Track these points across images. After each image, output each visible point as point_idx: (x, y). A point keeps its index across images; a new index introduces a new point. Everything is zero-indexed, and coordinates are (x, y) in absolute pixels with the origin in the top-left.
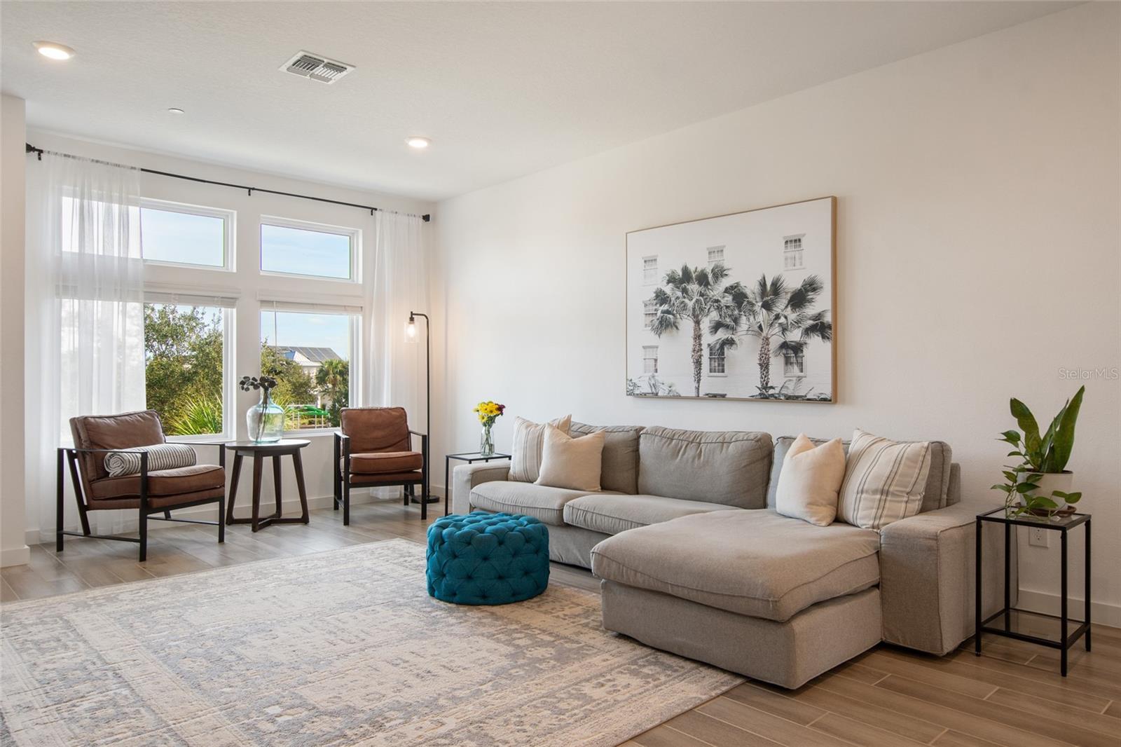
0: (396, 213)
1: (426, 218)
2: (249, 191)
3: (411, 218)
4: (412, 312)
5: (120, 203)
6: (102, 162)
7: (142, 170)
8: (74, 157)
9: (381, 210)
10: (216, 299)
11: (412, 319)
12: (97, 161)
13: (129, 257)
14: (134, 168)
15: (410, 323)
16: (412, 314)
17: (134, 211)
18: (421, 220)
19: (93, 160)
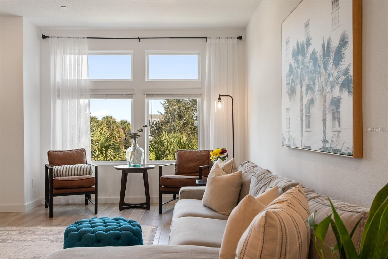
0: (220, 38)
1: (240, 38)
2: (139, 40)
3: (229, 39)
4: (219, 95)
5: (78, 54)
6: (71, 38)
7: (88, 38)
8: (61, 37)
9: (210, 38)
10: (123, 95)
11: (220, 99)
12: (70, 38)
13: (82, 78)
14: (84, 38)
15: (219, 101)
16: (220, 96)
17: (85, 57)
18: (237, 40)
19: (68, 37)
